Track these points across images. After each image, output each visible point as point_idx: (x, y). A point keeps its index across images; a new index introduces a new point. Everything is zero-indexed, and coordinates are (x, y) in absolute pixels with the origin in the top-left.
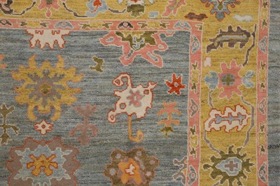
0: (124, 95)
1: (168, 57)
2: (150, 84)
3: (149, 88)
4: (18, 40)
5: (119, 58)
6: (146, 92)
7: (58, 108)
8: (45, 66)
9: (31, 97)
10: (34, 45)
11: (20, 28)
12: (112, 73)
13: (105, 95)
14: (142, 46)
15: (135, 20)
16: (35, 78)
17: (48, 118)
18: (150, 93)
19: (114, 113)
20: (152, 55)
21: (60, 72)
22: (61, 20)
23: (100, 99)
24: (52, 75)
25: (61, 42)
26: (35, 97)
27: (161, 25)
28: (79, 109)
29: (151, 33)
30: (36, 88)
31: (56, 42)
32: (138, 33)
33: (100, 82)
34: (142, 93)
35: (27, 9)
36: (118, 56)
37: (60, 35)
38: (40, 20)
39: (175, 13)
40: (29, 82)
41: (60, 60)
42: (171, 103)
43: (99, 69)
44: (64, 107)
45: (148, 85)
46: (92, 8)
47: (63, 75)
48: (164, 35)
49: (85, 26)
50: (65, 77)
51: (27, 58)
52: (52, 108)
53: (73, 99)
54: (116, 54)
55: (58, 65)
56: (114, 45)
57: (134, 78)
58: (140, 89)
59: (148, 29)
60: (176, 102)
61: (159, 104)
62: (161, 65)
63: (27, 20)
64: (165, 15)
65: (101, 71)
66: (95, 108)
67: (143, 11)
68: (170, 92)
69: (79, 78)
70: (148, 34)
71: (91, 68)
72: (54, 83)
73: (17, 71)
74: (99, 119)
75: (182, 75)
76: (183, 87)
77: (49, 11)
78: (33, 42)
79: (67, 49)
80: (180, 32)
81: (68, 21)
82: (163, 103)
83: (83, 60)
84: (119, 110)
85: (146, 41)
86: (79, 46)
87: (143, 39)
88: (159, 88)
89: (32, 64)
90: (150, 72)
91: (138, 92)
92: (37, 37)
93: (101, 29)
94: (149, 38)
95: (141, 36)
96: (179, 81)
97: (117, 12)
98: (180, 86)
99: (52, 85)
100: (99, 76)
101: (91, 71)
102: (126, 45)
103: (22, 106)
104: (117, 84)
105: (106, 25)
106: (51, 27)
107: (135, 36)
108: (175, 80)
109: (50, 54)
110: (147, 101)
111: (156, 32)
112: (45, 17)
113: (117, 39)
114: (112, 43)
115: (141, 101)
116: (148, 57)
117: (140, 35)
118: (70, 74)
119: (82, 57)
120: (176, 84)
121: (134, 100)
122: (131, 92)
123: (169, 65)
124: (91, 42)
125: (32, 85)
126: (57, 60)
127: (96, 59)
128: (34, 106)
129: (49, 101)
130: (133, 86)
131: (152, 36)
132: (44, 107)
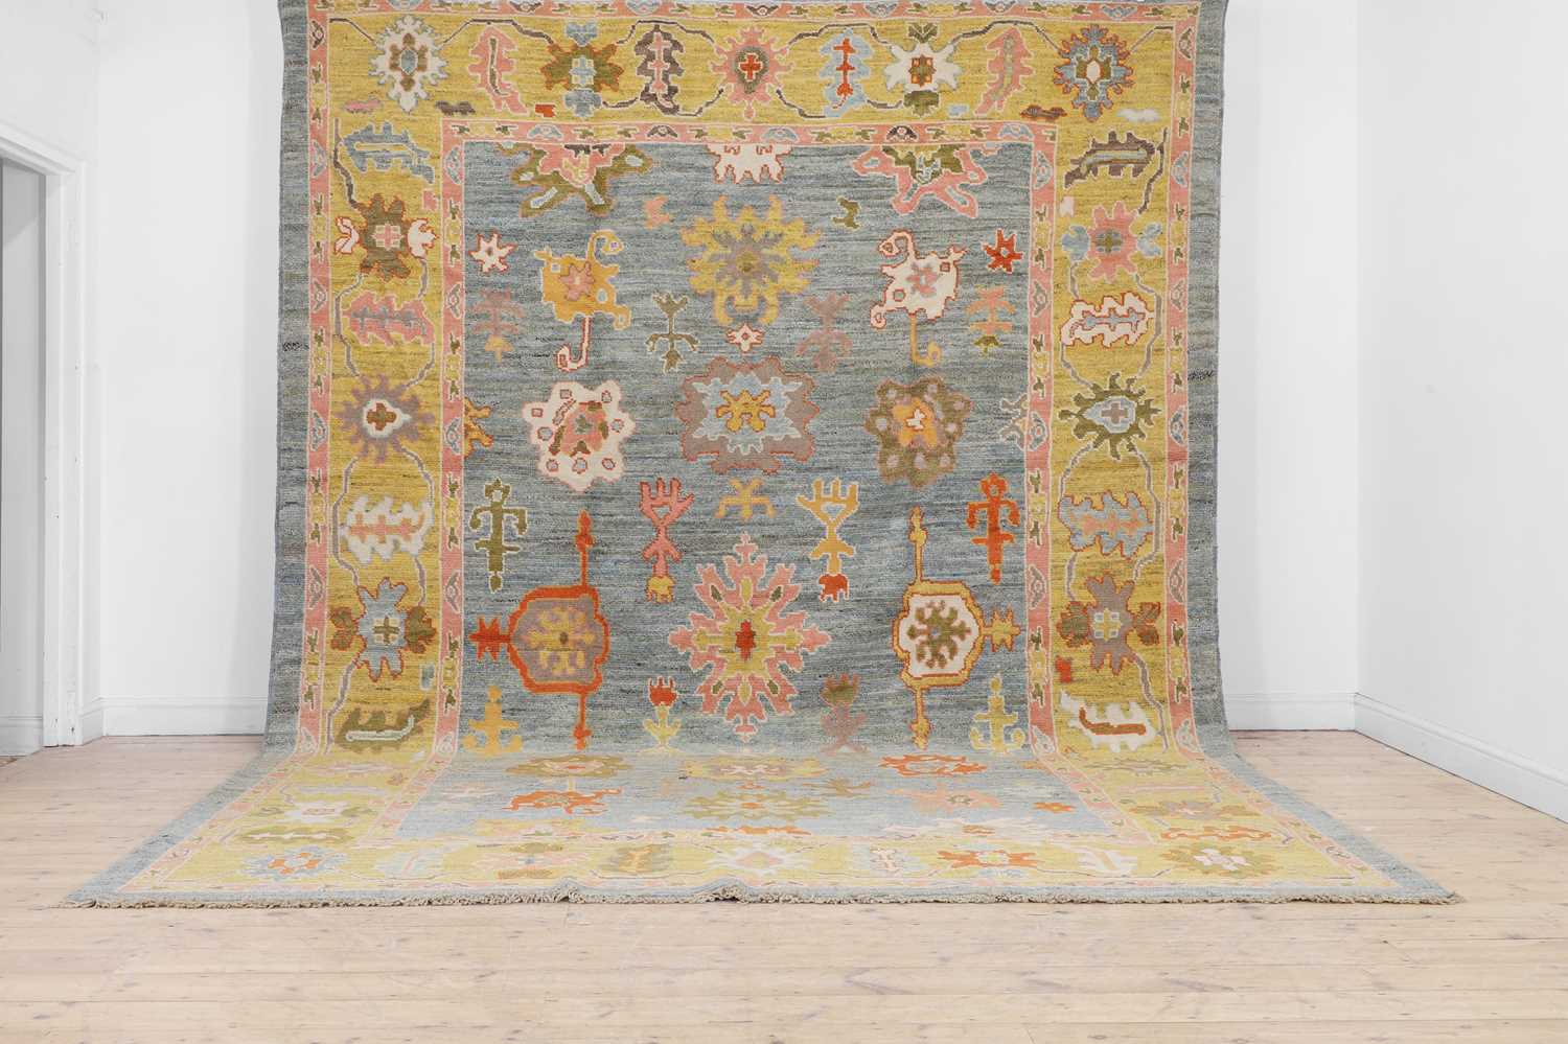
0: (901, 274)
1: (989, 196)
2: (952, 250)
3: (950, 260)
4: (692, 166)
5: (891, 200)
6: (945, 267)
7: (771, 299)
8: (745, 217)
9: (719, 278)
10: (722, 176)
11: (695, 141)
12: (878, 230)
13: (864, 274)
14: (935, 174)
15: (920, 122)
16: (727, 240)
17: (754, 320)
18: (953, 270)
19: (883, 310)
20: (955, 194)
21: (774, 229)
22: (773, 126)
23: (854, 281)
24: (758, 236)
25: (775, 169)
26: (728, 279)
27: (972, 132)
28: (813, 302)
29: (953, 147)
30: (729, 261)
31: (765, 169)
32: (926, 149)
33: (854, 247)
34: (936, 270)
35: (708, 104)
36: (889, 196)
37: (773, 155)
38: (733, 126)
39: (1000, 106)
40: (716, 249)
41: (774, 205)
42: (994, 289)
43: (850, 223)
44: (785, 298)
45: (949, 254)
46: (835, 100)
47: (780, 235)
48: (978, 151)
49: (822, 136)
50: (785, 238)
51: (709, 201)
52: (762, 300)
53: (800, 282)
54: (883, 191)
55: (771, 215)
56: (879, 173)
57: (918, 238)
58: (933, 261)
59: (947, 140)
60: (1004, 288)
61: (972, 290)
62: (973, 213)
63: (708, 126)
64: (981, 111)
65: (856, 227)
66: (843, 300)
67: (936, 103)
68: (993, 266)
69: (811, 241)
70: (946, 150)
71: (835, 220)
72: (765, 251)
73: (691, 228)
74: (852, 321)
75: (1015, 232)
76: (1019, 257)
77: (749, 107)
78: (721, 170)
79: (788, 181)
80: (1011, 145)
81: (786, 126)
82: (980, 289)
83: (821, 203)
84: (891, 304)
85: (944, 164)
86: (811, 177)
87: (938, 161)
88: (969, 259)
89: (720, 213)
90: (953, 228)
91: (928, 268)
92: (727, 159)
93: (854, 141)
94: (949, 158)
95: (934, 155)
96: (1009, 245)
97: (884, 106)
98: (1012, 256)
99: (761, 255)
100: (852, 236)
101: (836, 225)
102: (905, 173)
103: (704, 296)
104: (887, 253)
105: (864, 134)
106: (754, 140)
107: (921, 156)
108: (1001, 243)
109: (753, 193)
110: (946, 285)
111: (964, 146)
112: (741, 120)
113: (886, 161)
114: (876, 169)
115: (936, 285)
116: (947, 198)
117: (931, 153)
118: (794, 233)
119: (817, 199)
120: (1004, 252)
121: (921, 281)
122: (914, 267)
123: (988, 214)
124: (835, 168)
125: (720, 256)
126: (768, 207)
127: (844, 203)
128: (725, 297)
129: (754, 285)
130: (918, 255)
131: (955, 154)
132: (746, 298)
